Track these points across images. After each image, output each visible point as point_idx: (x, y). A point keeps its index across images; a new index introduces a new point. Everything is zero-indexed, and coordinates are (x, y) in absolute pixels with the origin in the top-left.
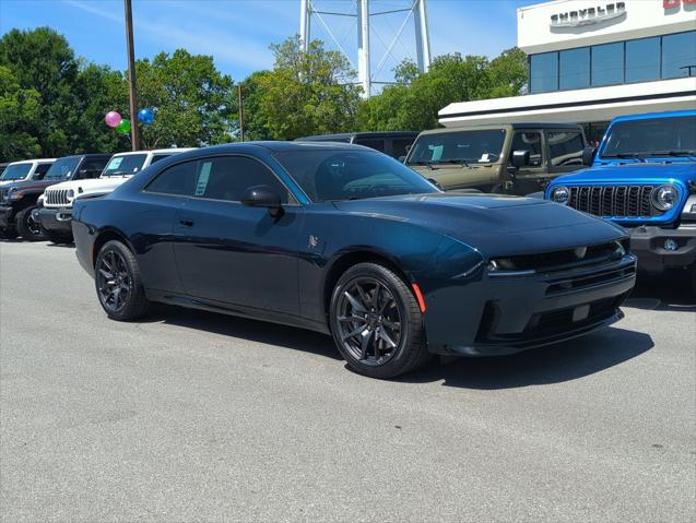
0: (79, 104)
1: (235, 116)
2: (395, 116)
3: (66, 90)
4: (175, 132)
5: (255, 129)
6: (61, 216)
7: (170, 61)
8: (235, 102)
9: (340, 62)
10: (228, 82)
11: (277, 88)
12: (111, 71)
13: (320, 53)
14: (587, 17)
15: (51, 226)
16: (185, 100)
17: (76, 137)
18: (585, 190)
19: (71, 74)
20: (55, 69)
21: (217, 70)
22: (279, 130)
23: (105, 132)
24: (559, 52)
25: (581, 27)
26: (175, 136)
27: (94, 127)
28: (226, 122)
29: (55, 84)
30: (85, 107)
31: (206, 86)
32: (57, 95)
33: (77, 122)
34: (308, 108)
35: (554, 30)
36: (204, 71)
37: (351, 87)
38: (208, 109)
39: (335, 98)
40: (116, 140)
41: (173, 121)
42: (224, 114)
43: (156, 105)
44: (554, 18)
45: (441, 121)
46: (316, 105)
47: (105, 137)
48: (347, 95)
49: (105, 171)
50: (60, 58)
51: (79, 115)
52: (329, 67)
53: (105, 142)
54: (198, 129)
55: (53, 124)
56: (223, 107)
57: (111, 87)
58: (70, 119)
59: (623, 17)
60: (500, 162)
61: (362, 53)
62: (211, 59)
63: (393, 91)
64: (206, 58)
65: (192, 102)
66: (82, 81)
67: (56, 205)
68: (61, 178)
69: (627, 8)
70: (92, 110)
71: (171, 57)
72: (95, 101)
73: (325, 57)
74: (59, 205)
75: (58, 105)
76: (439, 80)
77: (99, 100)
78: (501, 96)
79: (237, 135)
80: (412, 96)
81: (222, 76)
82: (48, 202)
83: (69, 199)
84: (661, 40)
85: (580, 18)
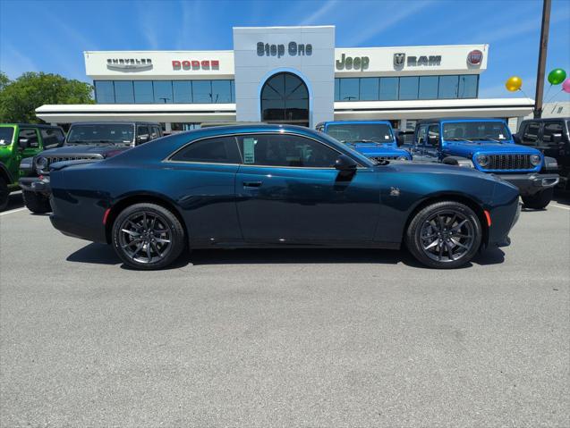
14: (130, 64)
25: (127, 69)
35: (109, 68)
44: (109, 61)
59: (150, 67)
69: (153, 63)
76: (29, 89)
78: (72, 103)
84: (172, 82)
85: (125, 64)
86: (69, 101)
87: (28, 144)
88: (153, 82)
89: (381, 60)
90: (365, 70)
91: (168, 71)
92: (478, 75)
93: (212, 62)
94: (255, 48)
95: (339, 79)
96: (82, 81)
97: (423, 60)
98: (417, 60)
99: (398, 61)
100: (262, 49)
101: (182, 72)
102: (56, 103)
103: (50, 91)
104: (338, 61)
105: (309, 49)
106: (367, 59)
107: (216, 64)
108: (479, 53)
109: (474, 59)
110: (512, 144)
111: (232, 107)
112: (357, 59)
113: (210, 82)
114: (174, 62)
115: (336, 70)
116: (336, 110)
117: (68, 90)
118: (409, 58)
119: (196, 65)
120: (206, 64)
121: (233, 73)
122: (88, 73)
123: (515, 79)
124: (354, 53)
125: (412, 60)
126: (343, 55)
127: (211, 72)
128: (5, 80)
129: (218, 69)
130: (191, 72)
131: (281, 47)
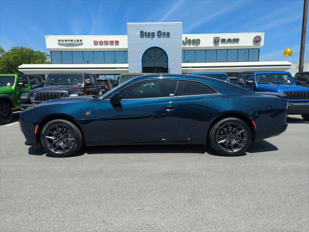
14: (70, 42)
24: (61, 51)
25: (69, 45)
35: (59, 44)
44: (59, 41)
59: (82, 44)
69: (83, 42)
78: (38, 63)
84: (93, 52)
85: (68, 42)
86: (37, 62)
87: (23, 86)
88: (83, 52)
89: (206, 41)
90: (198, 46)
91: (91, 46)
92: (259, 49)
93: (115, 41)
94: (139, 34)
95: (184, 51)
96: (42, 52)
97: (229, 41)
98: (226, 41)
99: (216, 41)
100: (142, 34)
101: (99, 47)
102: (29, 63)
103: (26, 57)
104: (183, 41)
105: (168, 35)
106: (199, 40)
107: (117, 43)
108: (259, 37)
109: (257, 40)
110: (294, 86)
111: (126, 65)
112: (194, 40)
113: (114, 52)
114: (94, 41)
115: (183, 46)
116: (183, 67)
117: (36, 57)
118: (222, 39)
119: (106, 43)
120: (112, 43)
121: (127, 47)
122: (47, 47)
123: (289, 50)
124: (192, 37)
125: (223, 41)
126: (186, 38)
127: (114, 47)
128: (3, 51)
129: (118, 45)
130: (104, 47)
131: (153, 34)
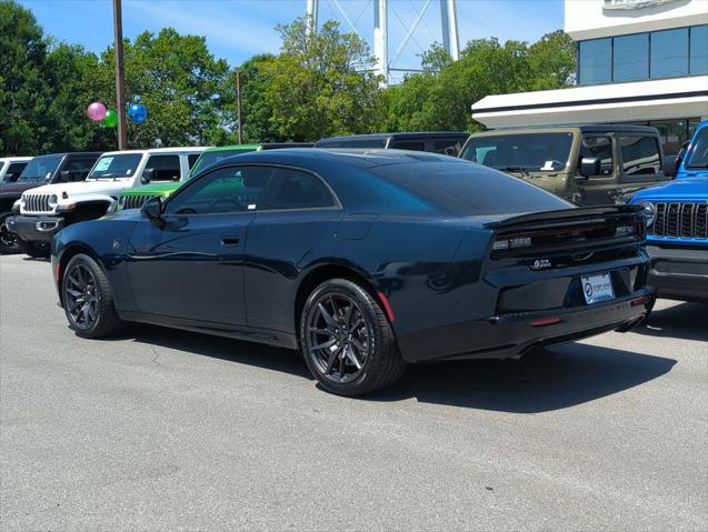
0: (49, 90)
1: (231, 106)
2: (421, 110)
3: (34, 74)
4: (160, 124)
5: (253, 121)
6: (42, 226)
7: (155, 42)
8: (230, 91)
9: (359, 46)
10: (223, 67)
11: (285, 76)
12: (85, 52)
13: (335, 36)
15: (30, 237)
16: (172, 87)
17: (43, 129)
18: (674, 206)
19: (38, 55)
20: (20, 49)
21: (210, 53)
22: (286, 124)
23: (78, 124)
25: (639, 10)
26: (160, 129)
27: (66, 118)
28: (220, 114)
29: (20, 67)
30: (55, 94)
31: (197, 71)
32: (23, 80)
33: (45, 112)
34: (321, 100)
36: (195, 53)
37: (370, 75)
38: (200, 98)
39: (351, 88)
40: (92, 134)
41: (158, 111)
42: (219, 104)
43: (138, 93)
45: (474, 116)
46: (331, 96)
47: (79, 129)
48: (365, 84)
49: (91, 173)
50: (27, 37)
51: (48, 104)
52: (345, 52)
53: (77, 135)
54: (188, 122)
55: (17, 114)
56: (217, 96)
57: (86, 72)
58: (37, 109)
60: (566, 170)
61: (379, 34)
62: (204, 40)
63: (418, 80)
64: (197, 38)
65: (180, 89)
66: (51, 63)
67: (35, 213)
68: (38, 181)
70: (64, 97)
71: (156, 37)
72: (67, 88)
73: (341, 41)
74: (38, 212)
75: (24, 92)
77: (71, 86)
79: (233, 129)
80: (440, 87)
81: (216, 60)
82: (25, 208)
83: (51, 205)
